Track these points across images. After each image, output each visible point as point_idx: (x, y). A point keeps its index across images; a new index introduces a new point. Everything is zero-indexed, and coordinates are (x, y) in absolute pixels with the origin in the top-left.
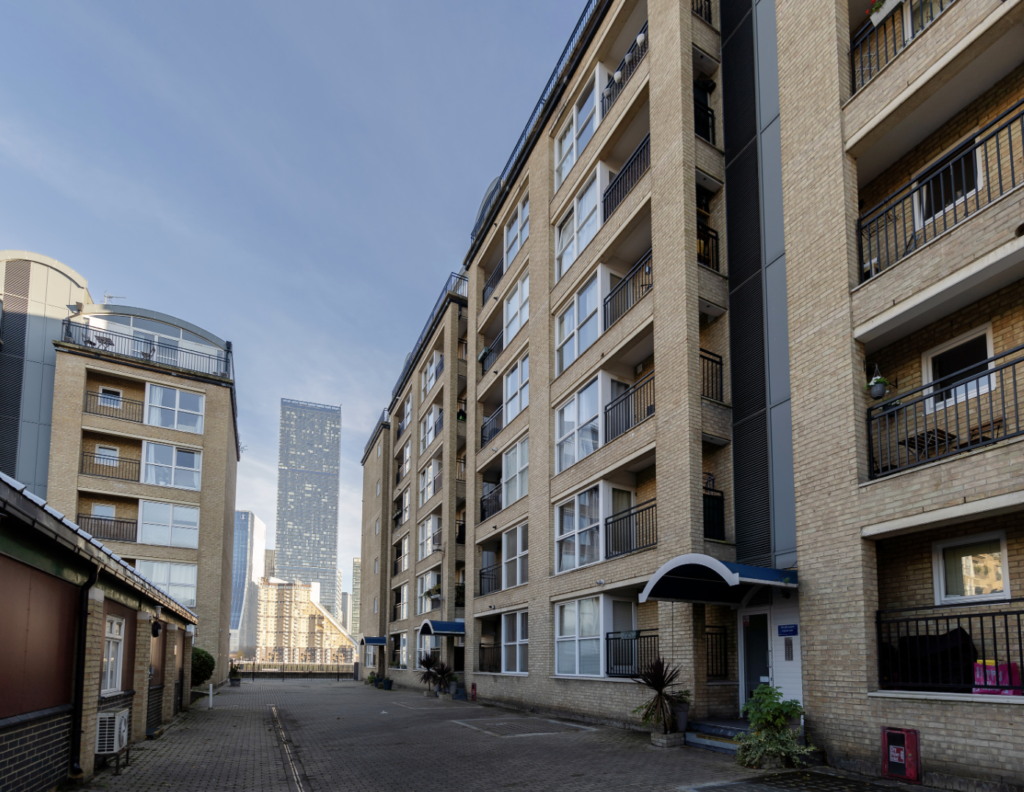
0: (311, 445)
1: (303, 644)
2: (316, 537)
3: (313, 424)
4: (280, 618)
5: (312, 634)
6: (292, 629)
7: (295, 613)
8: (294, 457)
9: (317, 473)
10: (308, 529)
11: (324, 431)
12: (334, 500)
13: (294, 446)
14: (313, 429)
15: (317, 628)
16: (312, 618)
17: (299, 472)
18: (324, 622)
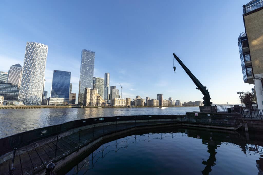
0: (89, 59)
1: (95, 102)
2: (89, 79)
3: (89, 55)
4: (91, 96)
5: (97, 100)
6: (94, 99)
7: (94, 95)
8: (85, 61)
9: (90, 65)
10: (87, 77)
11: (91, 57)
12: (93, 71)
13: (85, 59)
14: (89, 56)
15: (98, 99)
16: (97, 96)
17: (86, 65)
18: (100, 97)
